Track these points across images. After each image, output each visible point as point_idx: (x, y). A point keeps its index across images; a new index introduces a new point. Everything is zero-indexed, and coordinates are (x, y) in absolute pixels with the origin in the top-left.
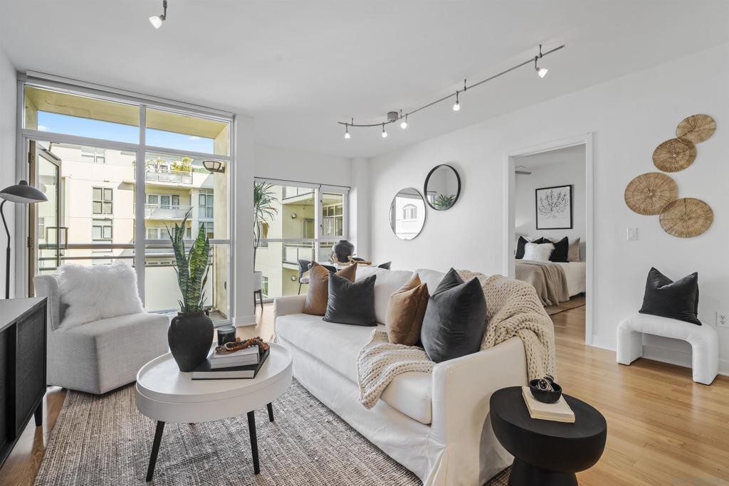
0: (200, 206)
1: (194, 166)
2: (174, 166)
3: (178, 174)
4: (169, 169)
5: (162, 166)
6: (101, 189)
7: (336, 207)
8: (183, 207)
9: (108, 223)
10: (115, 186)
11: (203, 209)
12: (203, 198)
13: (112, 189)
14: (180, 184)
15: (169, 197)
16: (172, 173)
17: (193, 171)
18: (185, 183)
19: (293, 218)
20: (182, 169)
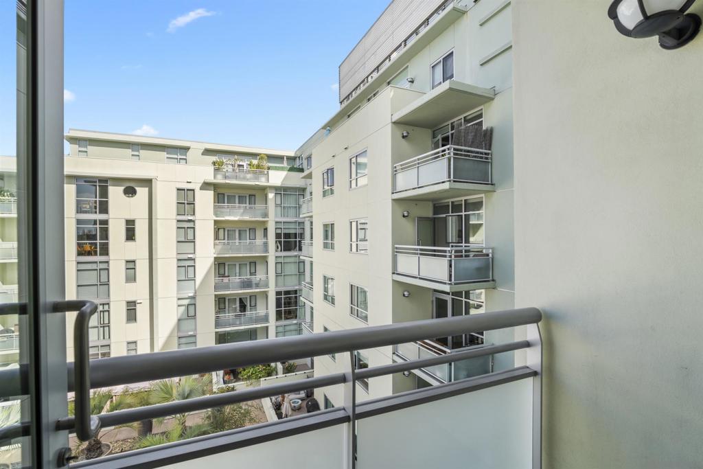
0: (276, 205)
1: (270, 165)
2: (250, 165)
3: (255, 173)
4: (245, 168)
5: (239, 166)
6: (184, 190)
7: (452, 202)
8: (259, 206)
9: (191, 225)
10: (197, 187)
11: (279, 208)
12: (279, 197)
13: (193, 190)
14: (257, 183)
15: (246, 197)
16: (249, 172)
17: (269, 168)
18: (262, 182)
19: (404, 216)
20: (258, 166)
